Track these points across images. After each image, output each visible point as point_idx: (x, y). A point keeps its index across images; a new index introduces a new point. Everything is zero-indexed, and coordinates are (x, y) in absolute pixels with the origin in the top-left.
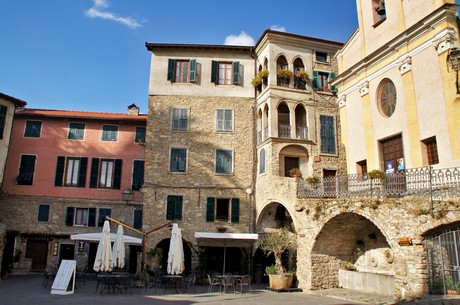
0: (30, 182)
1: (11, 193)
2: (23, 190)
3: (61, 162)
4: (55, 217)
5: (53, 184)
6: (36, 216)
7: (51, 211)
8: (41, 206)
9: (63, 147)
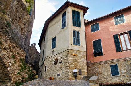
0: (101, 54)
1: (92, 62)
2: (98, 59)
3: (116, 38)
4: (123, 71)
5: (115, 51)
6: (110, 73)
7: (119, 68)
8: (112, 66)
9: (112, 30)
